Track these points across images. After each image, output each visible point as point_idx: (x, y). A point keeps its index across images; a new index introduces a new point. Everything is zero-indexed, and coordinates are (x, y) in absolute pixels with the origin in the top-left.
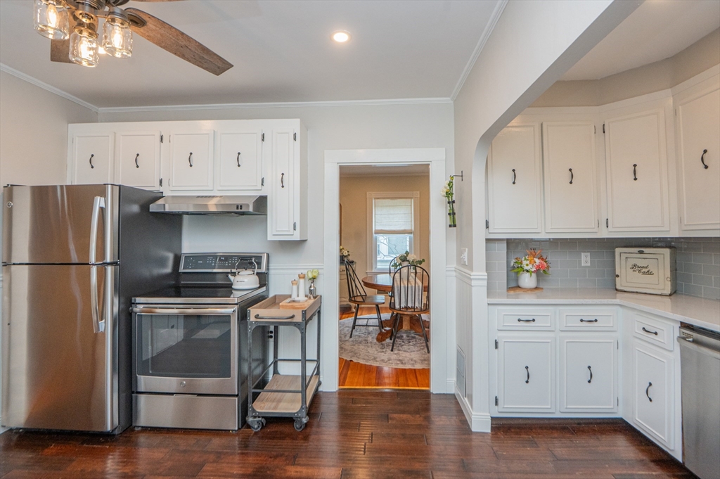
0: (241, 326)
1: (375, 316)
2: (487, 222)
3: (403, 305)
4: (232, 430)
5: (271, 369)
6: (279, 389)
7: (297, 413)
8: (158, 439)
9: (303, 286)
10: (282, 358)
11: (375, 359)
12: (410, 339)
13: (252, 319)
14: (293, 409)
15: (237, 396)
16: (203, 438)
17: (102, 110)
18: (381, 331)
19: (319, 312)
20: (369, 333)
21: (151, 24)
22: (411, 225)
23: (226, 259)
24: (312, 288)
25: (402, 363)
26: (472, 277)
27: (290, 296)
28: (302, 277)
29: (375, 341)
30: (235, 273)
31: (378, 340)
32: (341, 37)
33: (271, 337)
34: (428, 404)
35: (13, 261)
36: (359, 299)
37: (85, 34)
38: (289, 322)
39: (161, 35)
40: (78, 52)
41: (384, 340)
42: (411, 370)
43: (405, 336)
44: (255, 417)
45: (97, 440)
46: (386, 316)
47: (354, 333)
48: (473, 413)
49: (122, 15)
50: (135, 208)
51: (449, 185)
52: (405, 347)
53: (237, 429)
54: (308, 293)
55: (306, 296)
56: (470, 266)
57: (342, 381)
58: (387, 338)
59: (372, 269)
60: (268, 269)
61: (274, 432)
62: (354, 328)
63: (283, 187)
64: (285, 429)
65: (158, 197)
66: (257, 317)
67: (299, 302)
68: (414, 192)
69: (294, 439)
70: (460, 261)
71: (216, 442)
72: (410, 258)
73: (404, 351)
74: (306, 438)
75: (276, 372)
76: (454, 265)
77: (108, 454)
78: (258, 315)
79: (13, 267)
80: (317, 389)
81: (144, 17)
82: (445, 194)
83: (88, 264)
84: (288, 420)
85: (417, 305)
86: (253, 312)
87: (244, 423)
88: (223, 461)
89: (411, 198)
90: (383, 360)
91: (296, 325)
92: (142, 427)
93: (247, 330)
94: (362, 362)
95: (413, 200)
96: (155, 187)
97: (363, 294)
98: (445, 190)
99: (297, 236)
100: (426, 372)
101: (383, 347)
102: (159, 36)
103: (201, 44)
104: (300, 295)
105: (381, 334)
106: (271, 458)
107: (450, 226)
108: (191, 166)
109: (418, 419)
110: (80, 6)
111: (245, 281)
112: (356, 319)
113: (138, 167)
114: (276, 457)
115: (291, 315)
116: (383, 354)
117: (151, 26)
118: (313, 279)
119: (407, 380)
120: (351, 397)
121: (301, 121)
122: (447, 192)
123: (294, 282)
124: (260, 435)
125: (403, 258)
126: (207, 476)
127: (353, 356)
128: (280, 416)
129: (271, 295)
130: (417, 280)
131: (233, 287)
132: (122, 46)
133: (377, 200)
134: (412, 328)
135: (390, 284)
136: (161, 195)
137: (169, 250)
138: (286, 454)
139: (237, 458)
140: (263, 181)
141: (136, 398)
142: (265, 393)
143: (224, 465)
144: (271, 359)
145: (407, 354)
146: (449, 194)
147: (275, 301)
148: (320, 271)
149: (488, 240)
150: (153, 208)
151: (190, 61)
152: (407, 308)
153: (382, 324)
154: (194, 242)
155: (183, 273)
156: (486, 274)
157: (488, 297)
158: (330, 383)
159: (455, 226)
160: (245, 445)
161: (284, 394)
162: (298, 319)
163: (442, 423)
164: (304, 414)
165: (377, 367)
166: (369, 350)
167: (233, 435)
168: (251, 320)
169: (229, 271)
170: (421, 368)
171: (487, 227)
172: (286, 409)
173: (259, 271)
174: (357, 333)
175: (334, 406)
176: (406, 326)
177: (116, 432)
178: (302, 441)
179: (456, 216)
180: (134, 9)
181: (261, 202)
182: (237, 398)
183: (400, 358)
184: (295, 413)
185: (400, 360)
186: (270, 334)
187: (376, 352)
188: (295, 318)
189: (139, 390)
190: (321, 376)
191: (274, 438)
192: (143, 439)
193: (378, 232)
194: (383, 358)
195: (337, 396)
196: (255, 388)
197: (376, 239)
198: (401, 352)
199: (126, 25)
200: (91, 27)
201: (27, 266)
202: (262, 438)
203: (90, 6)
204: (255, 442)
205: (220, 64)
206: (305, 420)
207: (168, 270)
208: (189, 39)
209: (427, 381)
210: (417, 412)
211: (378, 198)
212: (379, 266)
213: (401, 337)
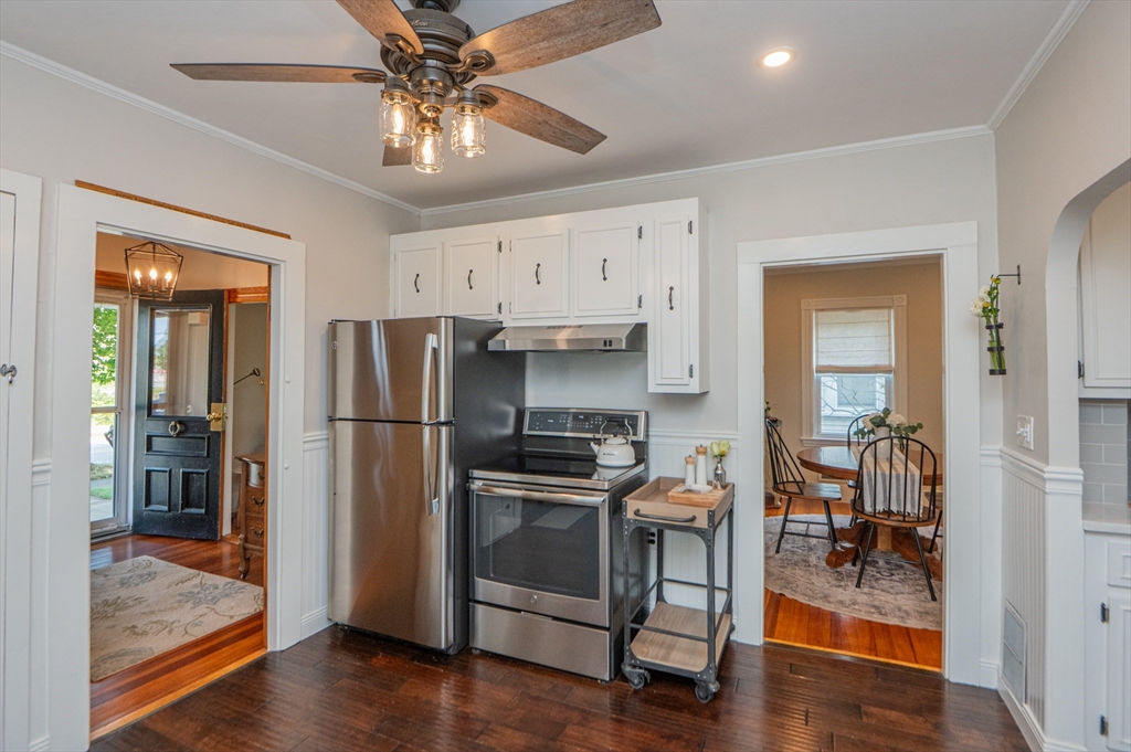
0: (614, 523)
1: (822, 518)
2: (1081, 367)
3: (880, 507)
4: (602, 680)
5: (653, 594)
6: (667, 629)
7: (700, 673)
8: (501, 672)
9: (704, 468)
10: (670, 578)
11: (825, 598)
12: (894, 568)
13: (630, 515)
14: (695, 666)
15: (608, 629)
16: (560, 682)
17: (426, 212)
18: (834, 548)
19: (731, 513)
20: (810, 549)
21: (503, 102)
22: (890, 356)
23: (584, 418)
24: (719, 472)
25: (880, 613)
26: (1046, 476)
27: (683, 481)
28: (701, 451)
29: (824, 564)
30: (600, 439)
31: (828, 562)
32: (777, 59)
33: (653, 542)
34: (940, 700)
35: (338, 416)
36: (792, 488)
37: (428, 131)
38: (687, 527)
39: (515, 113)
40: (420, 158)
41: (841, 565)
42: (899, 627)
43: (881, 563)
44: (634, 667)
45: (428, 658)
46: (842, 520)
47: (784, 545)
48: (1046, 739)
49: (473, 100)
50: (471, 346)
51: (989, 294)
52: (885, 584)
53: (608, 679)
54: (712, 477)
55: (709, 483)
56: (1042, 452)
57: (770, 630)
58: (846, 561)
59: (811, 434)
60: (647, 436)
61: (664, 696)
62: (782, 536)
63: (672, 308)
64: (681, 694)
65: (497, 329)
66: (637, 513)
67: (698, 492)
68: (895, 297)
69: (695, 714)
70: (1014, 439)
71: (580, 693)
72: (893, 420)
73: (882, 590)
74: (715, 717)
75: (660, 598)
76: (998, 446)
77: (442, 682)
78: (638, 510)
79: (338, 423)
80: (728, 638)
81: (495, 93)
82: (980, 311)
83: (420, 423)
84: (685, 681)
85: (909, 509)
86: (632, 504)
87: (618, 672)
88: (592, 725)
89: (889, 308)
90: (841, 602)
91: (699, 532)
92: (481, 650)
93: (622, 533)
94: (802, 599)
95: (892, 311)
96: (495, 316)
97: (799, 479)
98: (981, 304)
99: (694, 387)
100: (934, 639)
101: (840, 577)
102: (512, 114)
103: (565, 115)
104: (699, 480)
105: (834, 552)
106: (662, 737)
107: (992, 372)
108: (538, 283)
109: (918, 726)
110: (426, 97)
111: (614, 454)
112: (786, 520)
113: (471, 288)
114: (670, 738)
115: (690, 516)
116: (840, 590)
117: (503, 103)
118: (722, 456)
119: (892, 648)
120: (788, 660)
121: (700, 200)
122: (984, 308)
123: (689, 460)
124: (643, 695)
125: (877, 420)
126: (572, 744)
127: (786, 587)
128: (673, 672)
129: (652, 477)
130: (910, 464)
131: (597, 461)
132: (474, 141)
133: (820, 314)
134: (895, 549)
135: (854, 466)
136: (499, 326)
137: (511, 402)
138: (686, 736)
139: (609, 726)
140: (640, 301)
141: (474, 607)
142: (646, 632)
143: (595, 733)
144: (653, 578)
145: (890, 598)
146: (989, 311)
147: (661, 488)
148: (732, 444)
149: (1083, 401)
150: (492, 345)
151: (548, 141)
152: (889, 513)
153: (835, 535)
154: (541, 393)
155: (529, 436)
156: (1081, 471)
157: (1084, 518)
158: (749, 629)
159: (1003, 372)
160: (620, 706)
161: (676, 638)
162: (702, 523)
163: (972, 742)
164: (713, 677)
165: (832, 614)
166: (814, 579)
167: (602, 688)
168: (628, 517)
169: (590, 436)
170: (920, 627)
171: (1081, 375)
172: (683, 664)
173: (635, 438)
174: (789, 547)
175: (756, 670)
176: (883, 543)
177: (451, 652)
178: (710, 721)
179: (1005, 354)
180: (484, 85)
181: (638, 334)
182: (608, 633)
183: (876, 603)
184: (696, 673)
185: (875, 607)
186: (651, 538)
187: (827, 585)
188: (696, 521)
189: (477, 598)
190: (734, 617)
191: (663, 706)
192: (480, 667)
193: (824, 370)
194: (841, 597)
195: (762, 654)
196: (632, 622)
197: (819, 382)
198: (876, 592)
199: (478, 111)
200: (435, 121)
201: (351, 422)
202: (646, 701)
203: (437, 95)
204: (635, 705)
205: (588, 138)
206: (713, 688)
207: (509, 430)
208: (550, 111)
209: (934, 655)
210: (918, 711)
211: (823, 310)
212: (827, 429)
213: (874, 563)
